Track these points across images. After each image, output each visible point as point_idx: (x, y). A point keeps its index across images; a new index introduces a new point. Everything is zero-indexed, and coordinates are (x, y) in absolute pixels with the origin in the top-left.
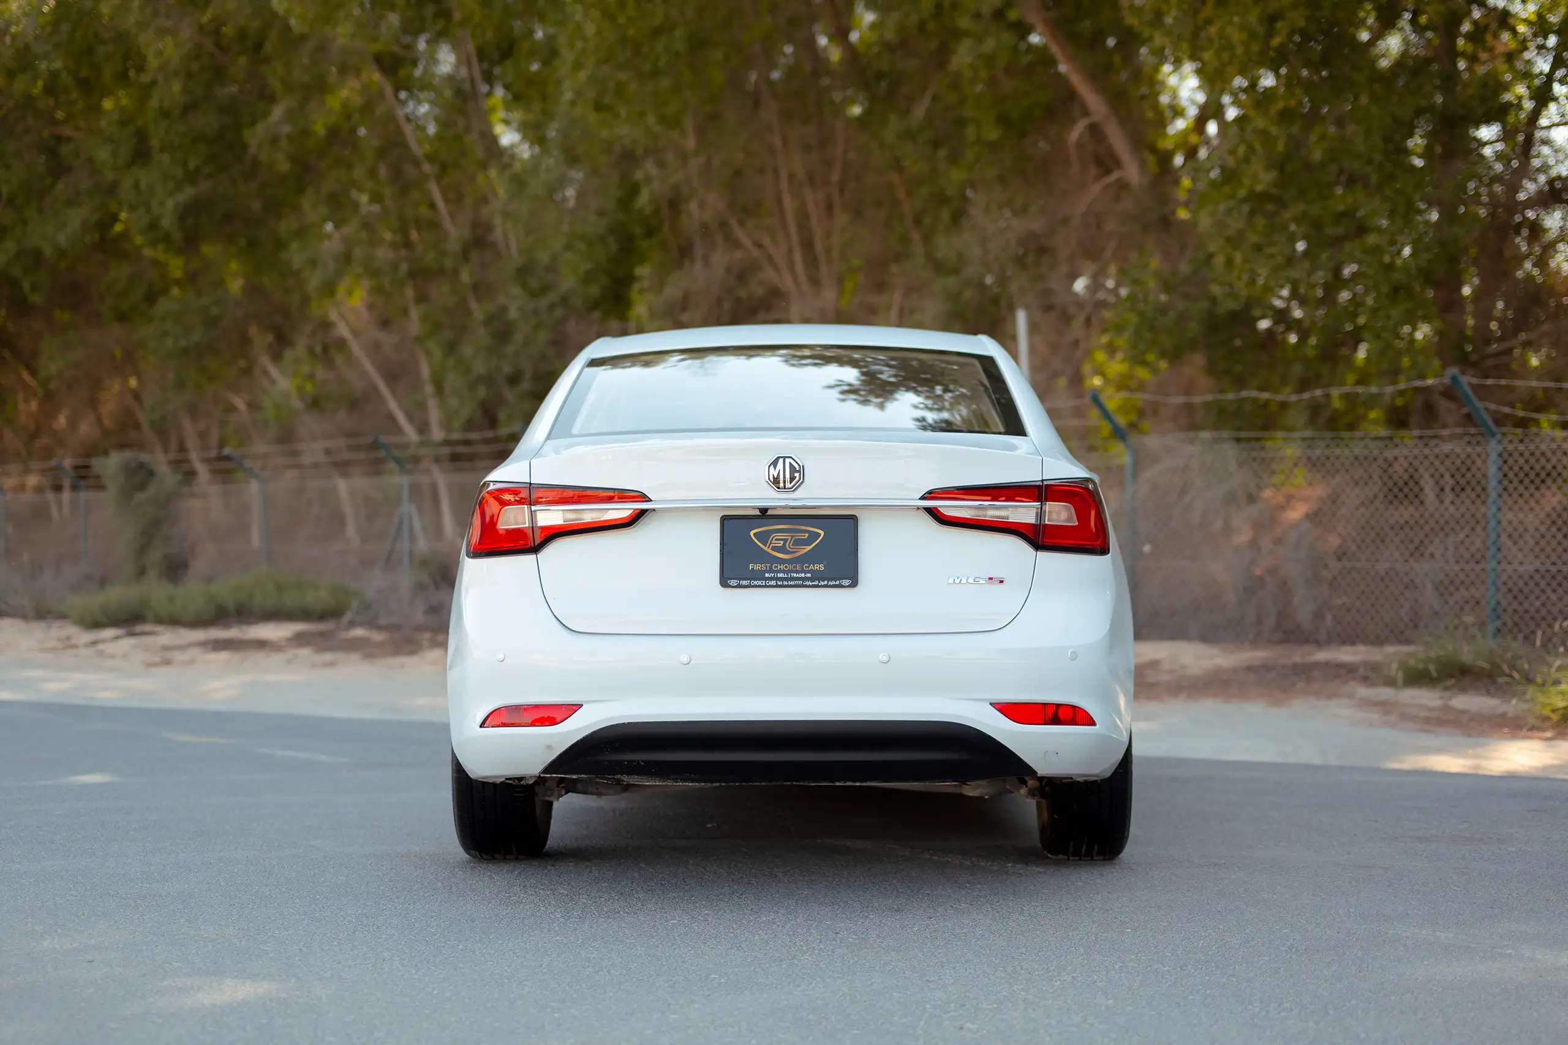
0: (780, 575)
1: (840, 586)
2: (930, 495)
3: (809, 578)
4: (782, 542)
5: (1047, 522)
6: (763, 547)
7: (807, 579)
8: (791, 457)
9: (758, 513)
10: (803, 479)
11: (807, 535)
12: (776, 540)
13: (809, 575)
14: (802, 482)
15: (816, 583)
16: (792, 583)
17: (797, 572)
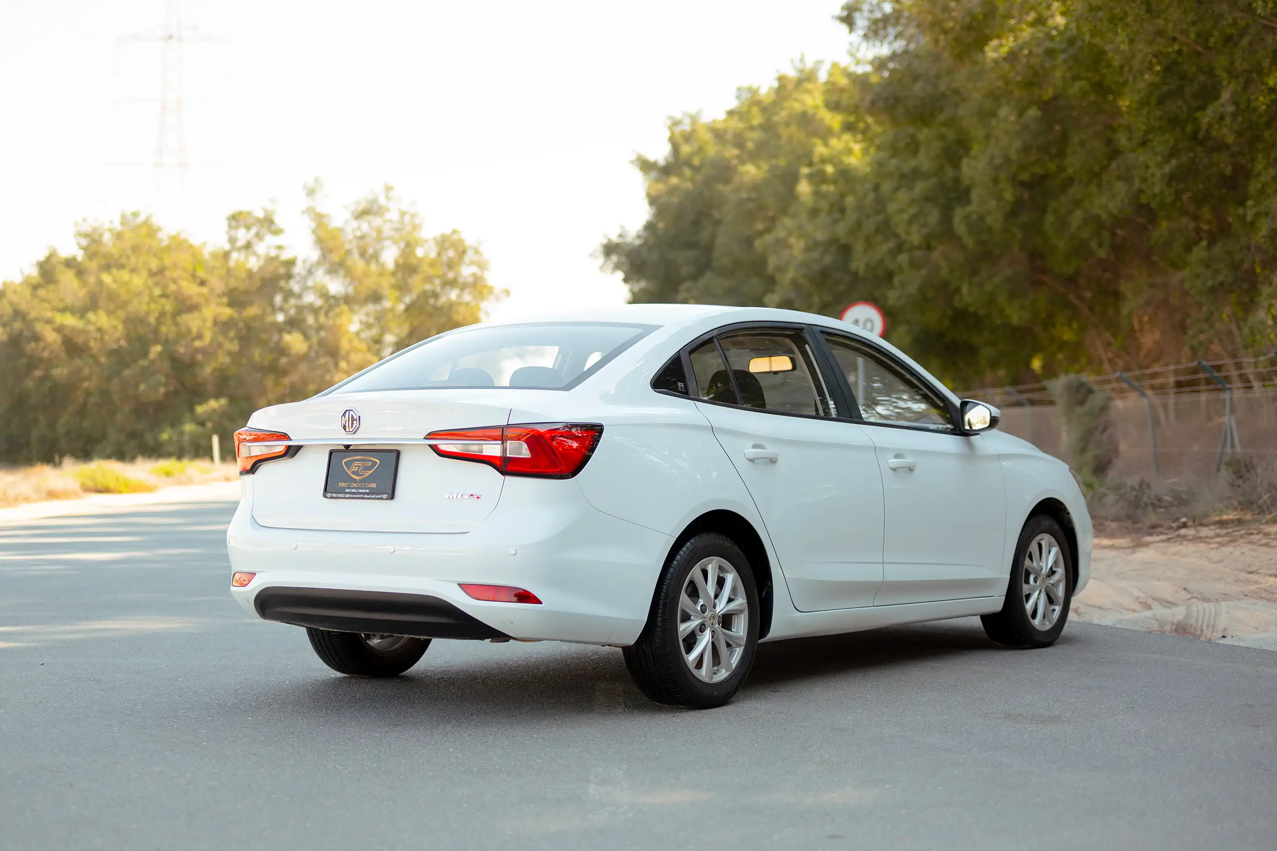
0: (354, 491)
1: (382, 499)
2: (432, 435)
3: (367, 493)
4: (357, 468)
5: (508, 455)
6: (347, 470)
7: (365, 493)
8: (352, 410)
9: (343, 448)
10: (359, 425)
11: (370, 463)
12: (355, 466)
13: (368, 491)
14: (358, 427)
15: (370, 496)
16: (358, 496)
17: (362, 489)
